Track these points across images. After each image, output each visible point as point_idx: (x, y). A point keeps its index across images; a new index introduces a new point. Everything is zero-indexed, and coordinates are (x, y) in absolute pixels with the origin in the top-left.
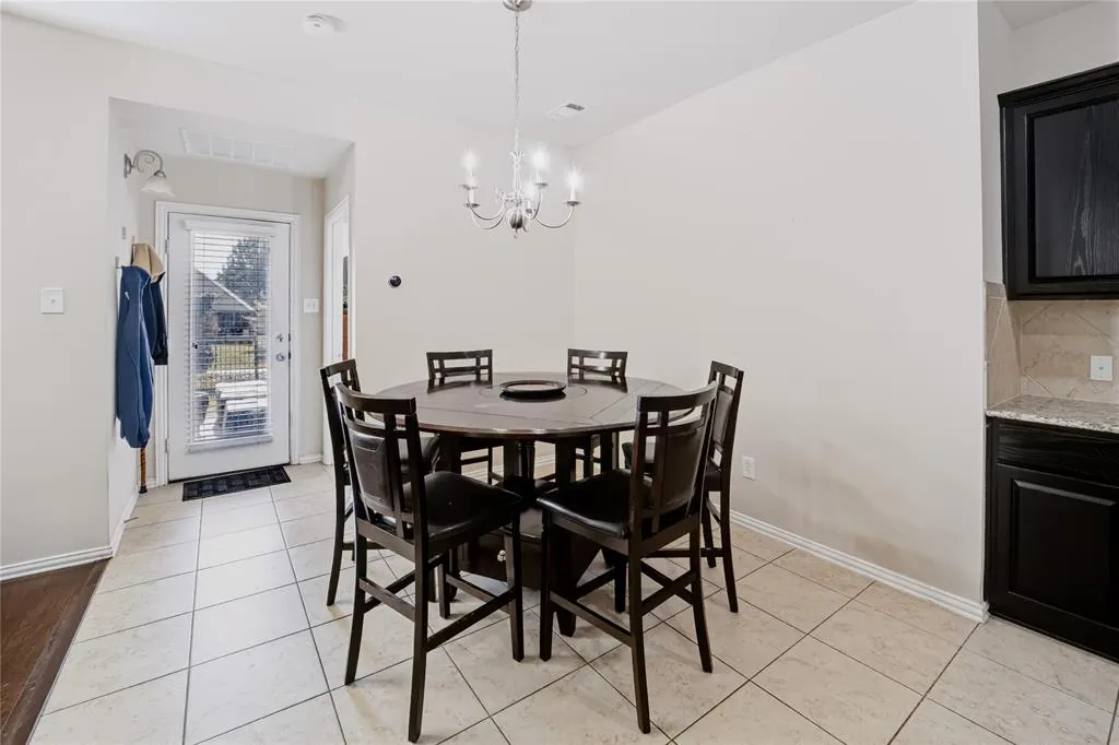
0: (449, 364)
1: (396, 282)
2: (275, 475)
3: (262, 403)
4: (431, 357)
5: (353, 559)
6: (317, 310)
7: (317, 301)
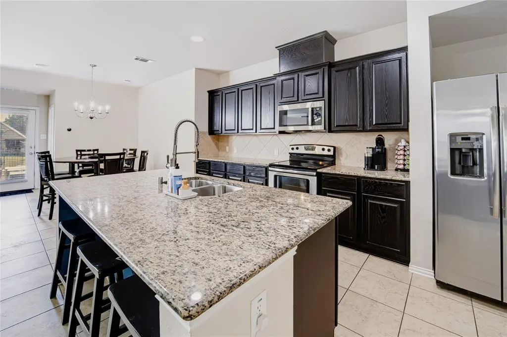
0: (83, 153)
1: (69, 130)
2: (29, 191)
3: (23, 173)
4: (77, 151)
5: (38, 208)
6: (46, 138)
7: (46, 135)
